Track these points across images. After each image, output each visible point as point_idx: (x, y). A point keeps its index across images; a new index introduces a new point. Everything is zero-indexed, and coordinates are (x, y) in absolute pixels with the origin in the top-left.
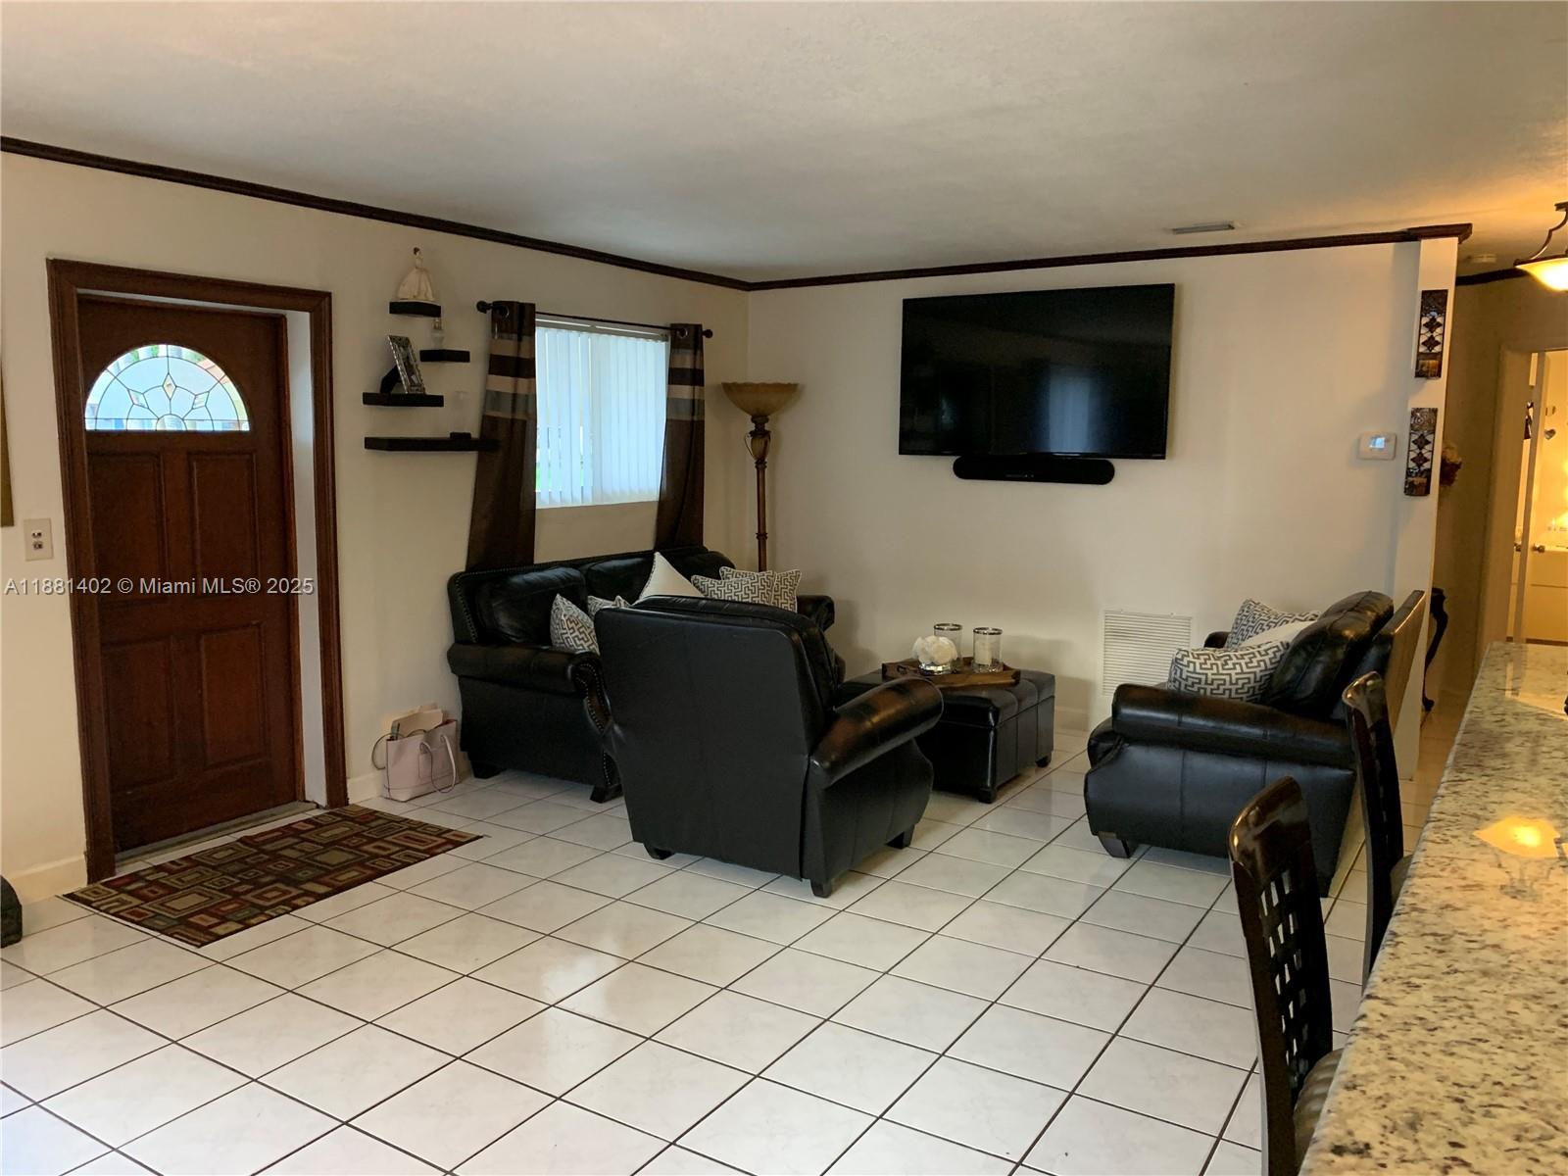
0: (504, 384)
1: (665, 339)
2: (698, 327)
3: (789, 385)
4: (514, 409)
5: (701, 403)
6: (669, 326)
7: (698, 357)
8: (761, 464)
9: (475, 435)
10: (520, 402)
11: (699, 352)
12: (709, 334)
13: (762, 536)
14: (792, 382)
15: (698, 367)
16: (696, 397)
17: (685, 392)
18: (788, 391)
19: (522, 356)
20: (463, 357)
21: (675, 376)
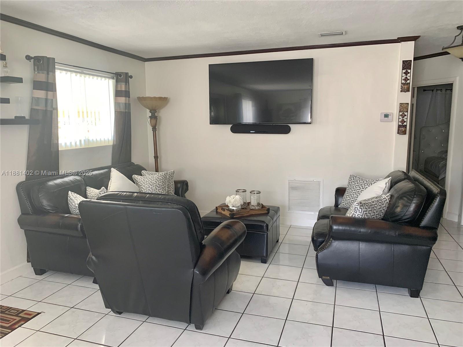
0: (41, 94)
1: (113, 78)
2: (127, 74)
3: (165, 98)
4: (46, 106)
5: (129, 104)
6: (115, 73)
7: (127, 85)
8: (154, 129)
9: (27, 117)
10: (49, 102)
11: (127, 84)
12: (131, 77)
13: (156, 157)
14: (166, 97)
15: (127, 90)
16: (127, 102)
17: (122, 100)
18: (164, 101)
19: (49, 81)
20: (19, 80)
21: (118, 94)
